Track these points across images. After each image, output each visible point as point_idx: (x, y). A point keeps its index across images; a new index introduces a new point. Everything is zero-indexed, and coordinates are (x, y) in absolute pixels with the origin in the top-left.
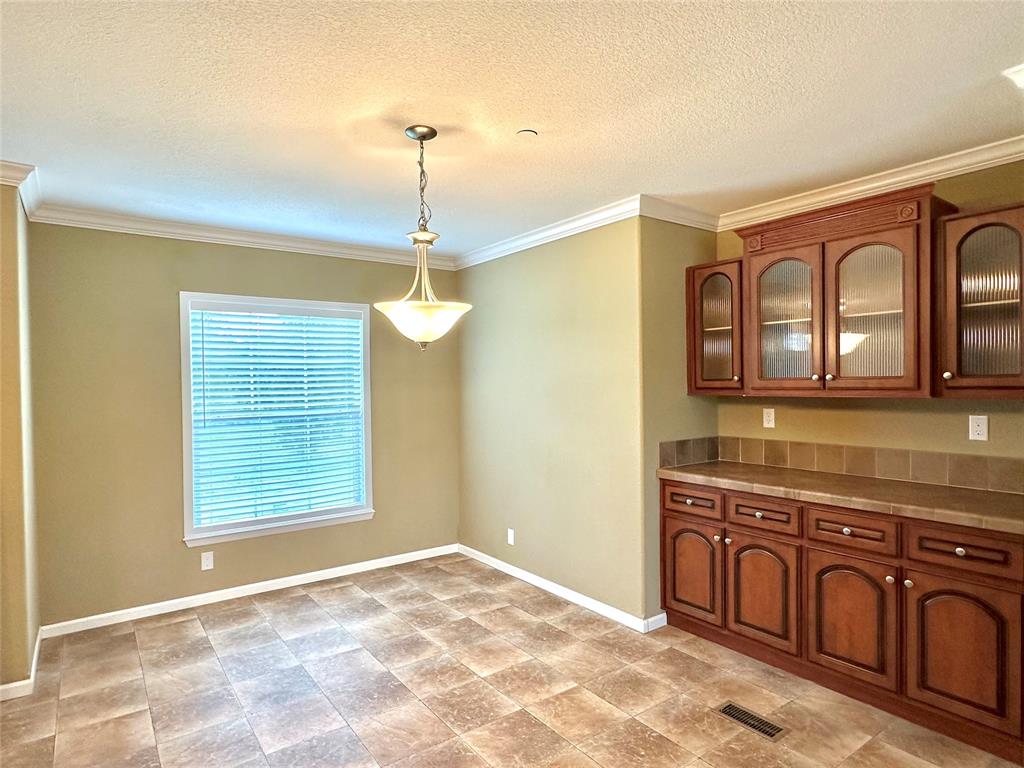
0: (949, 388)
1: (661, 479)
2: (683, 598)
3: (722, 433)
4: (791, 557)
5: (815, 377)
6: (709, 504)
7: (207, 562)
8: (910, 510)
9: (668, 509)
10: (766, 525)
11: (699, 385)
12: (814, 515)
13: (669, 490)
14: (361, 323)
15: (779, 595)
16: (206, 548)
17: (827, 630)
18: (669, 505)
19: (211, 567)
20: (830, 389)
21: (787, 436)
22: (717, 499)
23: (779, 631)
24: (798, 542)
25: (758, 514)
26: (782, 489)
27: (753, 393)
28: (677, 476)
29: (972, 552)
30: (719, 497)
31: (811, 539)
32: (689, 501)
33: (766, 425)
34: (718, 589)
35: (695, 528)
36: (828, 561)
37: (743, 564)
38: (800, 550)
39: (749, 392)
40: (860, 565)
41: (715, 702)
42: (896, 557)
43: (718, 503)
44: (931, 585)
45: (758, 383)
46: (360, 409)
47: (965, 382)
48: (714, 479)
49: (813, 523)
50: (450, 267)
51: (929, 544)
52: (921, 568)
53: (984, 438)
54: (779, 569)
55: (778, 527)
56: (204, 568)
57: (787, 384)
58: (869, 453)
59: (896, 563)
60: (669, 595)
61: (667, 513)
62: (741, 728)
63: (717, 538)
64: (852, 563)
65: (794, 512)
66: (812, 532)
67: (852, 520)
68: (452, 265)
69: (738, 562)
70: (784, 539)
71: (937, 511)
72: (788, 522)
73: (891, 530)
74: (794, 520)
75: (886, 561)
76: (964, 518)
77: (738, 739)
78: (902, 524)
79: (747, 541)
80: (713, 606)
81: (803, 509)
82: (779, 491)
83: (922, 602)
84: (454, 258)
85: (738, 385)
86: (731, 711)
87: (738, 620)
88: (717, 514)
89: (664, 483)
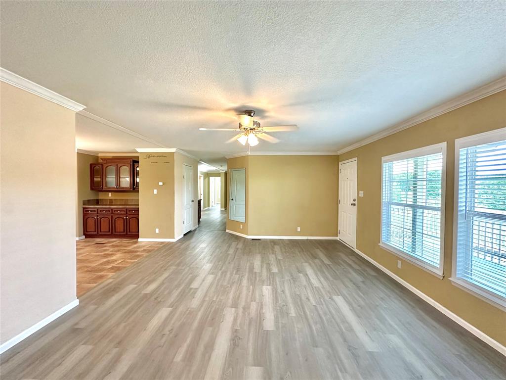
0: (135, 189)
2: (89, 231)
3: (100, 198)
4: (110, 218)
5: (116, 187)
6: (94, 211)
9: (85, 214)
10: (106, 213)
11: (93, 188)
13: (85, 210)
15: (108, 225)
17: (116, 228)
20: (118, 189)
22: (96, 210)
25: (104, 211)
27: (105, 190)
28: (87, 206)
32: (90, 211)
33: (109, 196)
34: (96, 227)
35: (91, 216)
36: (116, 217)
38: (111, 216)
40: (122, 216)
44: (130, 217)
45: (106, 187)
47: (137, 188)
48: (97, 206)
49: (114, 211)
51: (130, 211)
52: (129, 215)
54: (108, 220)
55: (108, 213)
57: (111, 188)
59: (126, 215)
60: (85, 231)
63: (96, 217)
64: (120, 216)
66: (114, 213)
67: (120, 209)
69: (100, 221)
70: (109, 215)
72: (110, 212)
73: (125, 210)
75: (124, 215)
78: (127, 209)
79: (102, 216)
80: (95, 230)
81: (112, 209)
83: (129, 220)
85: (102, 188)
87: (100, 232)
88: (96, 213)
89: (84, 208)
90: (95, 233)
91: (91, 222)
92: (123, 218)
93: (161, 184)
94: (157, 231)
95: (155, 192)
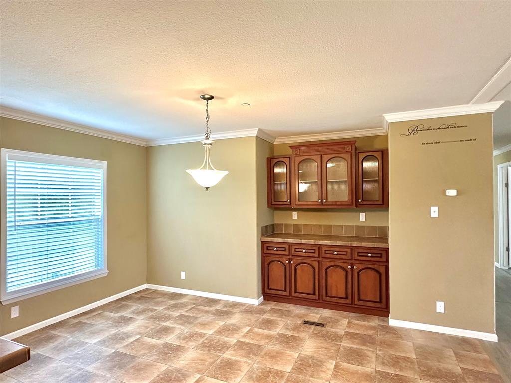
0: (360, 205)
1: (262, 242)
2: (273, 288)
3: (276, 223)
4: (316, 265)
5: (320, 201)
6: (284, 249)
7: (15, 313)
8: (355, 244)
9: (266, 254)
10: (307, 254)
11: (273, 204)
12: (324, 249)
13: (266, 246)
14: (101, 171)
15: (312, 280)
16: (14, 305)
17: (329, 288)
18: (266, 251)
19: (18, 315)
20: (324, 205)
21: (303, 222)
22: (287, 247)
23: (312, 293)
24: (318, 259)
25: (304, 251)
26: (313, 241)
27: (296, 207)
28: (270, 239)
29: (373, 255)
30: (288, 246)
31: (323, 258)
32: (275, 249)
33: (294, 219)
34: (288, 282)
35: (277, 259)
36: (329, 264)
37: (298, 271)
38: (319, 262)
39: (294, 206)
40: (341, 264)
41: (299, 322)
42: (350, 260)
43: (287, 248)
44: (361, 267)
45: (298, 203)
46: (100, 217)
47: (365, 203)
48: (286, 239)
49: (324, 252)
50: (144, 144)
51: (360, 254)
52: (357, 262)
53: (364, 220)
54: (312, 270)
55: (311, 255)
56: (13, 316)
57: (309, 203)
58: (330, 227)
59: (350, 262)
60: (266, 288)
61: (265, 255)
62: (313, 327)
63: (287, 262)
64: (337, 264)
65: (317, 249)
66: (324, 255)
67: (338, 250)
68: (145, 143)
69: (296, 270)
70: (313, 259)
71: (363, 243)
72: (314, 253)
73: (349, 251)
74: (317, 252)
75: (347, 261)
76: (370, 245)
77: (314, 330)
78: (352, 248)
79: (299, 261)
80: (285, 288)
81: (320, 247)
82: (312, 242)
83: (358, 273)
84: (147, 140)
85: (289, 204)
86: (306, 322)
87: (296, 292)
88: (287, 253)
89: (263, 243)
90: (284, 293)
91: (277, 271)
92: (344, 269)
93: (452, 193)
94: (440, 307)
95: (434, 212)
